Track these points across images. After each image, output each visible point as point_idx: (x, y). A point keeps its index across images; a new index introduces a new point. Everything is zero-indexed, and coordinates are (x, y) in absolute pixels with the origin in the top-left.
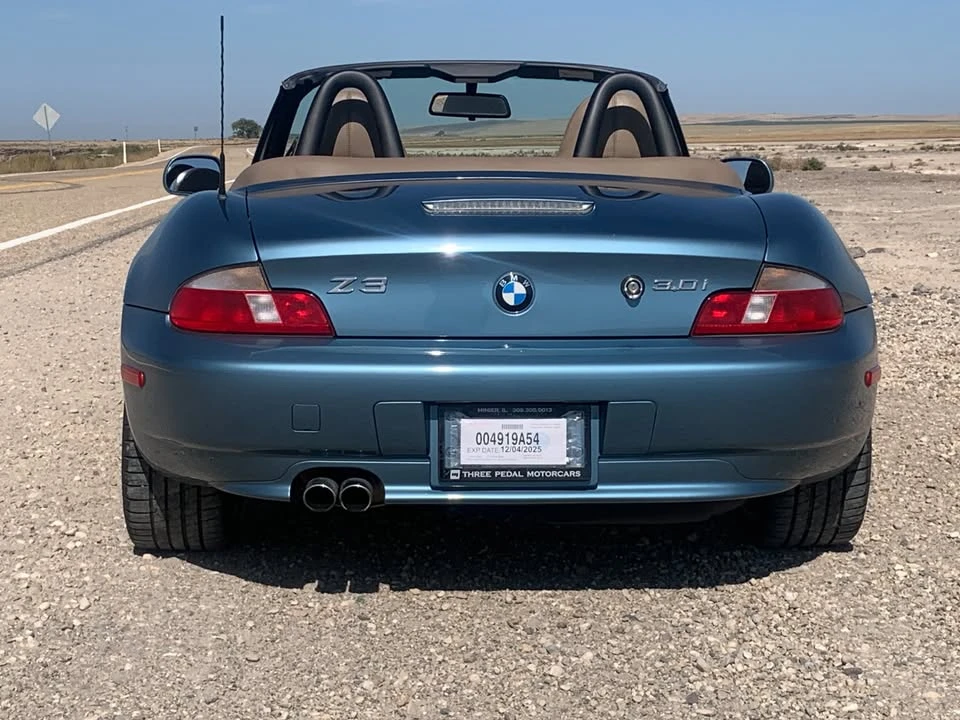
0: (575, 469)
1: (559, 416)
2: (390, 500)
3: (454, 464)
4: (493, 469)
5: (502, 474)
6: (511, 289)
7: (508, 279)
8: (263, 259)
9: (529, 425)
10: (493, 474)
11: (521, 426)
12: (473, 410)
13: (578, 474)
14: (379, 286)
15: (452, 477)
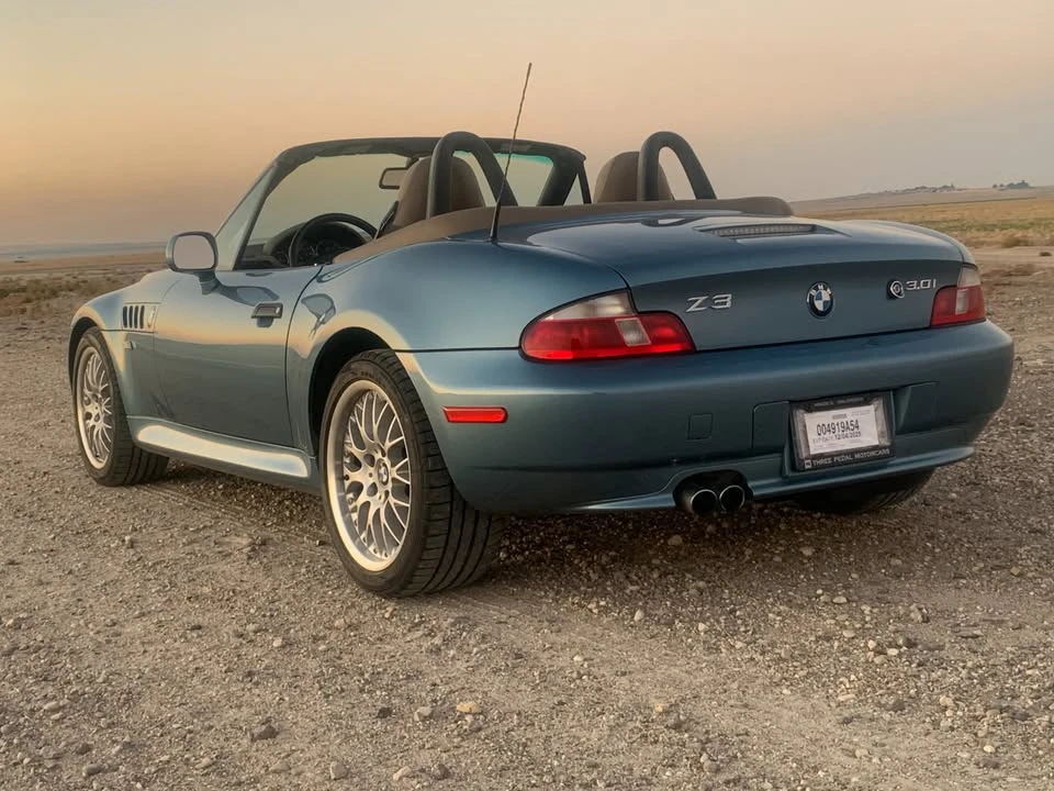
0: (885, 448)
1: (869, 404)
2: (757, 496)
3: (804, 455)
4: (831, 455)
5: (838, 458)
6: (819, 297)
7: (817, 289)
8: (631, 286)
9: (850, 414)
10: (832, 460)
11: (845, 416)
12: (811, 404)
13: (888, 451)
14: (725, 303)
15: (807, 467)
